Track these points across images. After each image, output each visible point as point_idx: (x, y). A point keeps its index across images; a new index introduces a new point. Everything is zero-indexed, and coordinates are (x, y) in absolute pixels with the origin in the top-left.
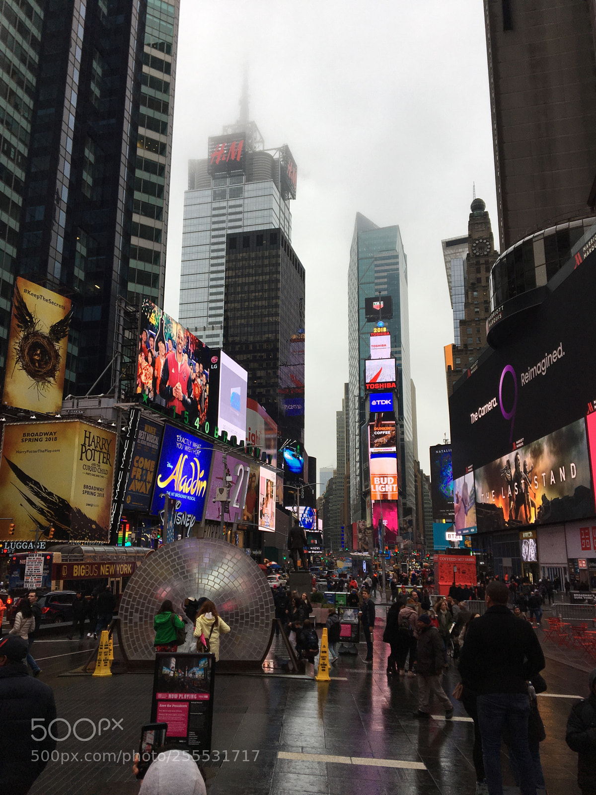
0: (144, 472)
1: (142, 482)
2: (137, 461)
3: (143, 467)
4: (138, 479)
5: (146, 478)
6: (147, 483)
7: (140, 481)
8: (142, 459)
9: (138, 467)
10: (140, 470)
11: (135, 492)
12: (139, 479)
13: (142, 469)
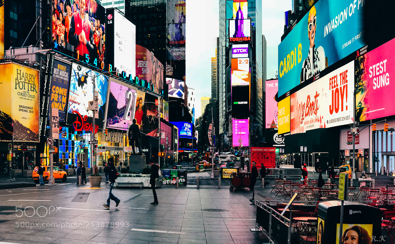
0: (60, 96)
2: (54, 89)
4: (56, 101)
6: (63, 104)
7: (58, 102)
9: (55, 93)
13: (58, 94)
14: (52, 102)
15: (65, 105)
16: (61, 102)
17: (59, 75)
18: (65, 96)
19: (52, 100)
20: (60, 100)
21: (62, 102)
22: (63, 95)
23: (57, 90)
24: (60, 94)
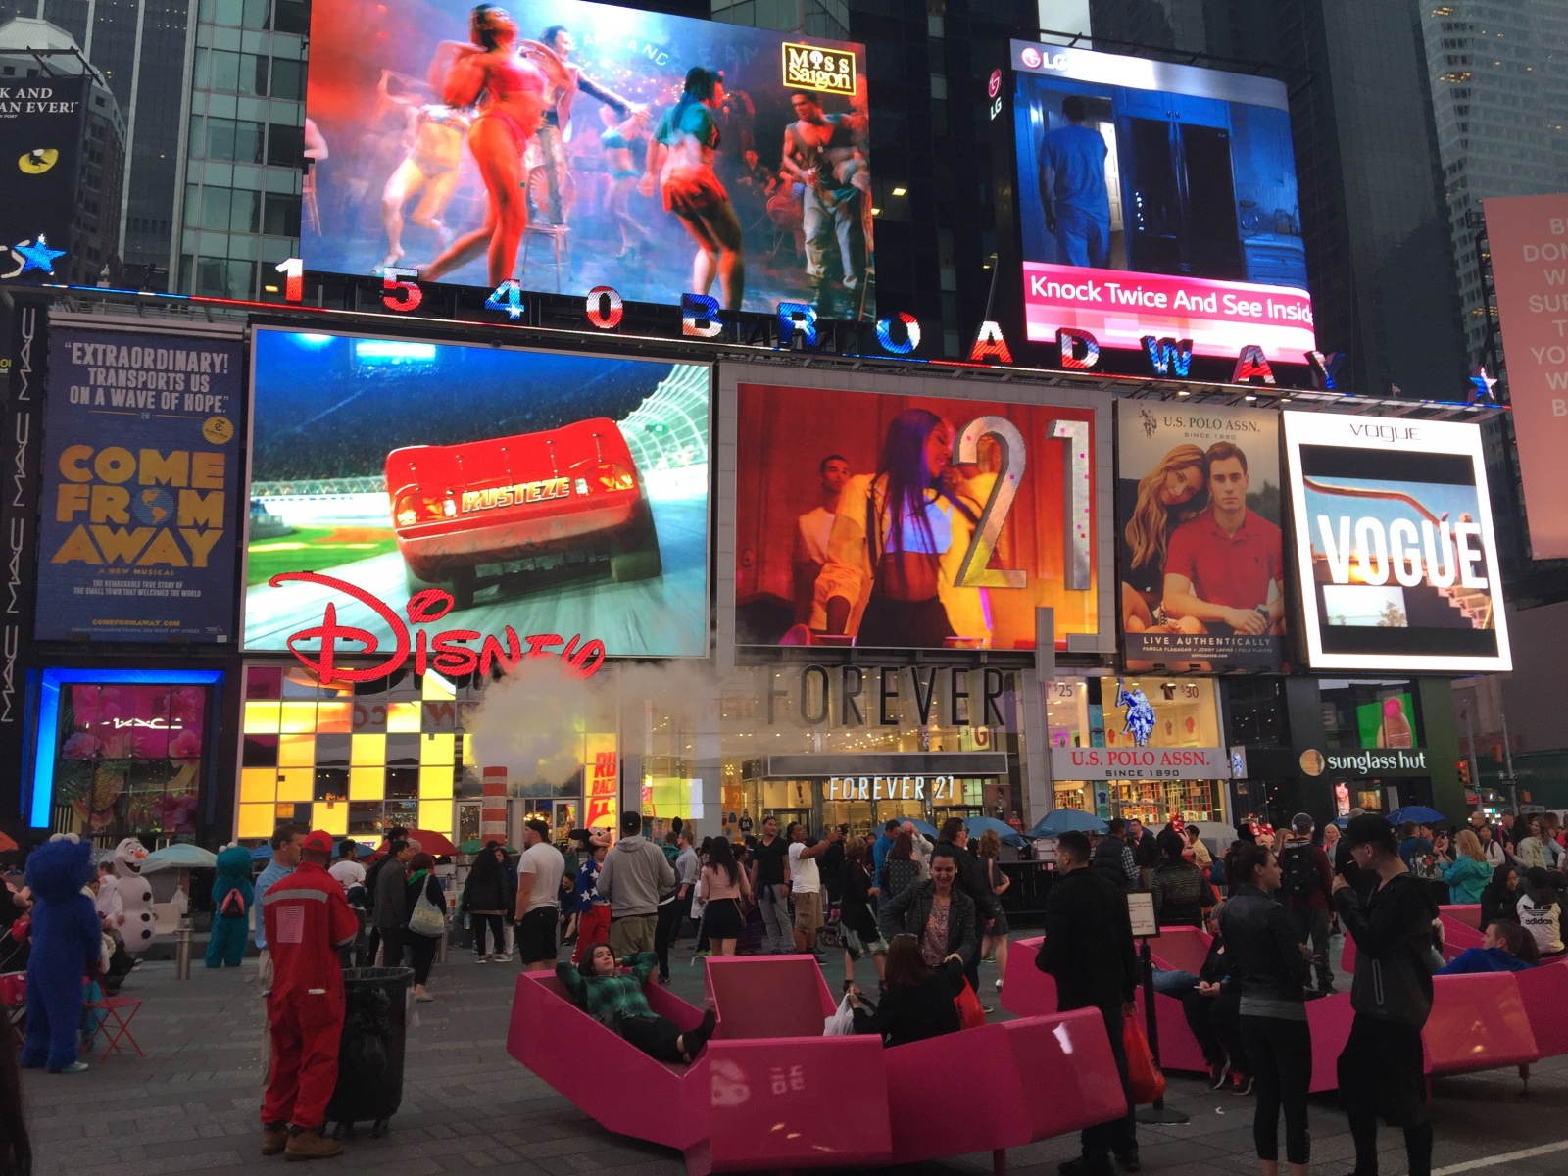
0: (148, 496)
1: (143, 535)
2: (86, 463)
3: (134, 480)
4: (114, 527)
5: (174, 516)
6: (191, 536)
7: (129, 528)
8: (118, 454)
9: (97, 481)
10: (123, 497)
11: (107, 564)
12: (123, 518)
13: (133, 486)
14: (67, 529)
15: (211, 538)
16: (172, 524)
18: (203, 493)
19: (64, 514)
20: (160, 514)
21: (185, 521)
22: (189, 487)
23: (115, 465)
24: (153, 483)
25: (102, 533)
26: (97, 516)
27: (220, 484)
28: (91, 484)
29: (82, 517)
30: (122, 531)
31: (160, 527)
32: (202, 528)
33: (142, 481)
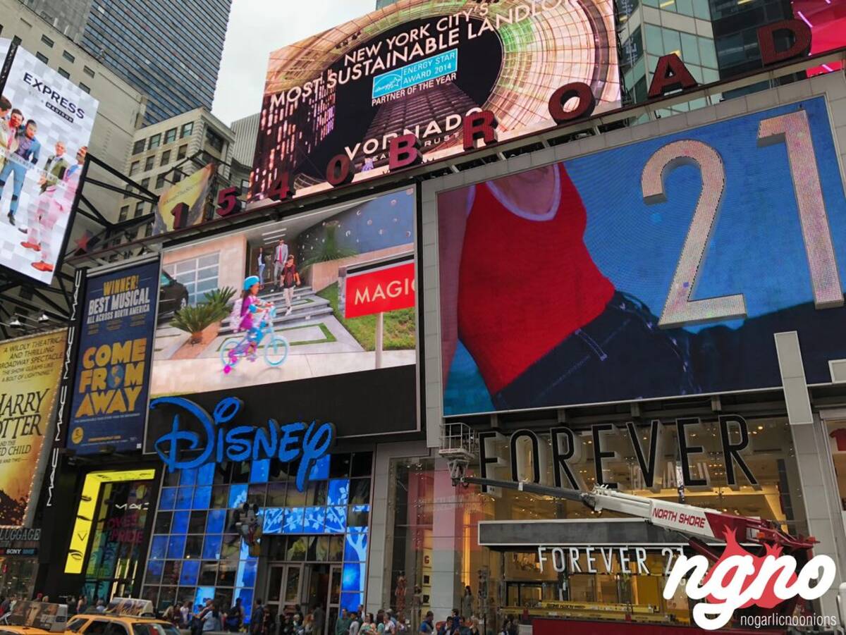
0: (114, 370)
1: (111, 393)
2: (92, 358)
3: (109, 362)
4: (99, 391)
5: (123, 381)
6: (128, 391)
7: (105, 391)
8: (105, 349)
9: (96, 366)
10: (103, 372)
11: (95, 416)
12: (103, 386)
13: (109, 366)
14: (83, 395)
15: (138, 390)
16: (121, 386)
17: (109, 310)
18: (136, 363)
19: (82, 389)
20: (117, 380)
21: (127, 383)
22: (130, 362)
23: (103, 355)
24: (116, 362)
25: (95, 395)
26: (94, 388)
27: (142, 357)
28: (93, 369)
29: (88, 388)
30: (103, 394)
31: (117, 390)
32: (133, 386)
33: (112, 363)
